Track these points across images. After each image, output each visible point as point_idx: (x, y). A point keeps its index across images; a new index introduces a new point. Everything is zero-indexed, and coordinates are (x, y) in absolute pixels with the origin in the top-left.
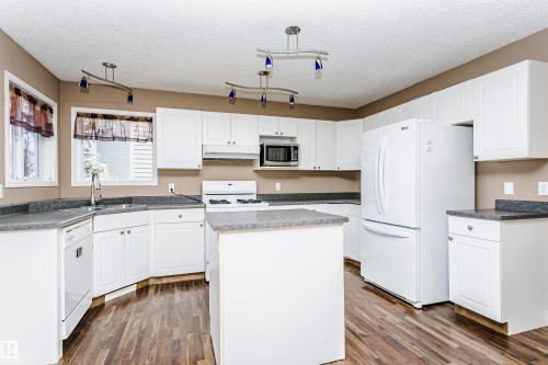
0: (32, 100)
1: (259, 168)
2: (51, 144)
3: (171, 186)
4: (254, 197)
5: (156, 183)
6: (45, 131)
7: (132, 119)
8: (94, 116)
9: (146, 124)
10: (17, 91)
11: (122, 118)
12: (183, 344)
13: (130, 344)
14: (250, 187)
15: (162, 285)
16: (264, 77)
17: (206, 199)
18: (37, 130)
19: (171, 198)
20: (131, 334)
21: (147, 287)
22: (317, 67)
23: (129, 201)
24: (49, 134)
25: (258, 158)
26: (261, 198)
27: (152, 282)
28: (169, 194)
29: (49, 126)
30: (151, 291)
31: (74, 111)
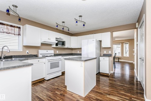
3: (27, 51)
4: (53, 55)
5: (22, 51)
9: (18, 29)
11: (7, 25)
14: (52, 52)
16: (63, 23)
19: (28, 55)
22: (84, 25)
26: (56, 55)
28: (27, 54)
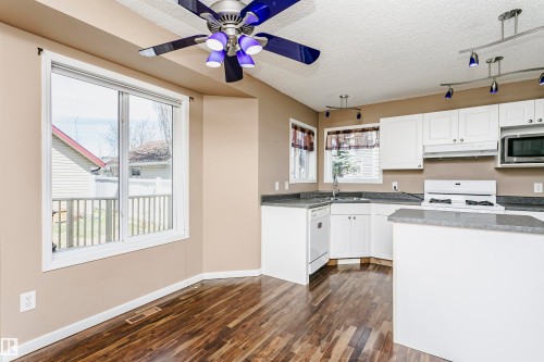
0: (303, 130)
1: (499, 166)
2: (313, 155)
3: (395, 184)
5: (381, 182)
6: (309, 148)
7: (363, 130)
8: (338, 132)
9: (374, 132)
10: (295, 127)
11: (356, 131)
12: (379, 307)
13: (344, 293)
15: (381, 266)
17: (427, 197)
18: (306, 148)
19: (395, 194)
20: (346, 288)
21: (369, 264)
23: (359, 195)
24: (312, 149)
25: (499, 154)
27: (372, 261)
28: (393, 191)
29: (312, 144)
30: (371, 267)
31: (326, 131)
